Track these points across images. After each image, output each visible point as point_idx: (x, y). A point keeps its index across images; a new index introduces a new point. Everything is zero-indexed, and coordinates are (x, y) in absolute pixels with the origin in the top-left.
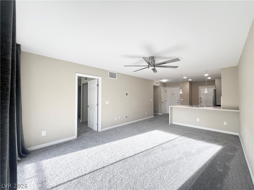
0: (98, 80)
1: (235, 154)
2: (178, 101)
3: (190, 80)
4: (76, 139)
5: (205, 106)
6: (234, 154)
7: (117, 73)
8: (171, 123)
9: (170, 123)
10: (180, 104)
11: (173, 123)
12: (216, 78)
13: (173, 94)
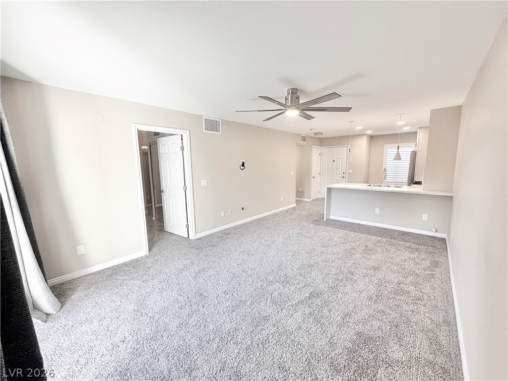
0: (182, 135)
1: (434, 273)
2: (344, 173)
3: (369, 132)
4: (146, 257)
5: (393, 186)
6: (432, 272)
7: (220, 121)
8: (328, 218)
9: (326, 218)
10: (347, 181)
11: (332, 217)
12: (419, 128)
13: (334, 161)
